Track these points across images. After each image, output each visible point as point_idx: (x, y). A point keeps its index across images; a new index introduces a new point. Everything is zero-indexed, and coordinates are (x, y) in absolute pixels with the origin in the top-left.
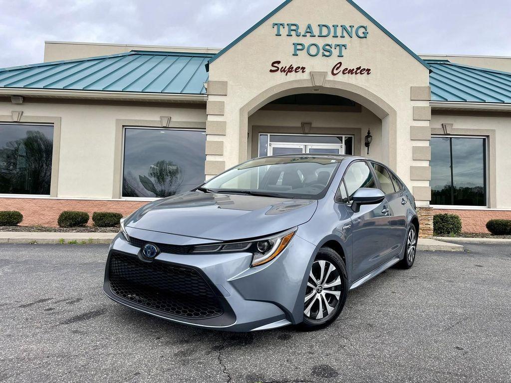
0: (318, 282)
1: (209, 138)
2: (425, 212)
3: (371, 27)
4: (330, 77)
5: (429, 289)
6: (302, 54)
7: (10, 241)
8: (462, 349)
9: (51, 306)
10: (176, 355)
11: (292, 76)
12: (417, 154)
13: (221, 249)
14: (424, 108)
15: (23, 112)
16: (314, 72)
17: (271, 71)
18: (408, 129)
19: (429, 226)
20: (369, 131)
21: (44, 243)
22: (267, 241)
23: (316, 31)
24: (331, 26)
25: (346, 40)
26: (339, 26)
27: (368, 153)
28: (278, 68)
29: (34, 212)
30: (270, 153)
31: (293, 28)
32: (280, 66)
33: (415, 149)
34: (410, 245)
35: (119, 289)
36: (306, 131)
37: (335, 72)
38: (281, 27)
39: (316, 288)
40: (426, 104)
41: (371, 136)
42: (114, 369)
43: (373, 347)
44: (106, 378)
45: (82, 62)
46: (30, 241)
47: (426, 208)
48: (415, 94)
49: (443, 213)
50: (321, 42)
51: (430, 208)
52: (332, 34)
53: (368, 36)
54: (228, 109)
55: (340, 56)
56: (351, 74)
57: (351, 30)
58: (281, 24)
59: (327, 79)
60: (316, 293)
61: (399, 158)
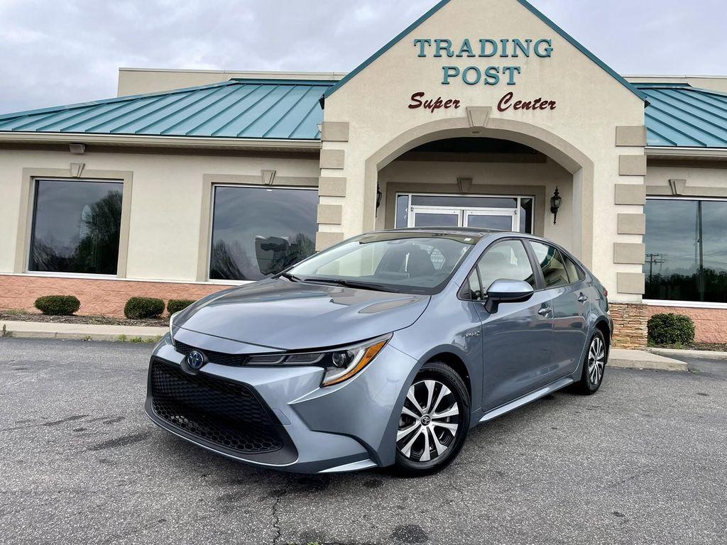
0: (424, 410)
1: (323, 201)
2: (634, 310)
3: (558, 41)
4: (496, 114)
5: (611, 426)
6: (456, 82)
7: (58, 337)
8: (622, 516)
9: (83, 426)
10: (220, 499)
11: (441, 114)
12: (623, 225)
13: (284, 360)
14: (636, 157)
15: (84, 165)
16: (472, 107)
17: (411, 107)
18: (612, 189)
19: (640, 331)
20: (557, 190)
21: (100, 340)
22: (345, 352)
23: (476, 49)
24: (497, 41)
25: (520, 61)
26: (510, 40)
27: (555, 223)
28: (421, 103)
29: (97, 298)
31: (443, 46)
32: (423, 99)
33: (621, 219)
34: (592, 359)
35: (162, 409)
36: (464, 190)
37: (503, 106)
38: (426, 44)
39: (420, 419)
40: (640, 152)
41: (560, 198)
42: (136, 512)
43: (492, 505)
44: (122, 523)
45: (165, 96)
46: (82, 337)
47: (636, 305)
48: (623, 137)
49: (666, 312)
50: (483, 65)
51: (643, 305)
52: (500, 52)
53: (552, 53)
54: (348, 161)
55: (511, 83)
56: (527, 109)
57: (528, 46)
58: (426, 41)
59: (491, 116)
60: (420, 426)
61: (597, 230)
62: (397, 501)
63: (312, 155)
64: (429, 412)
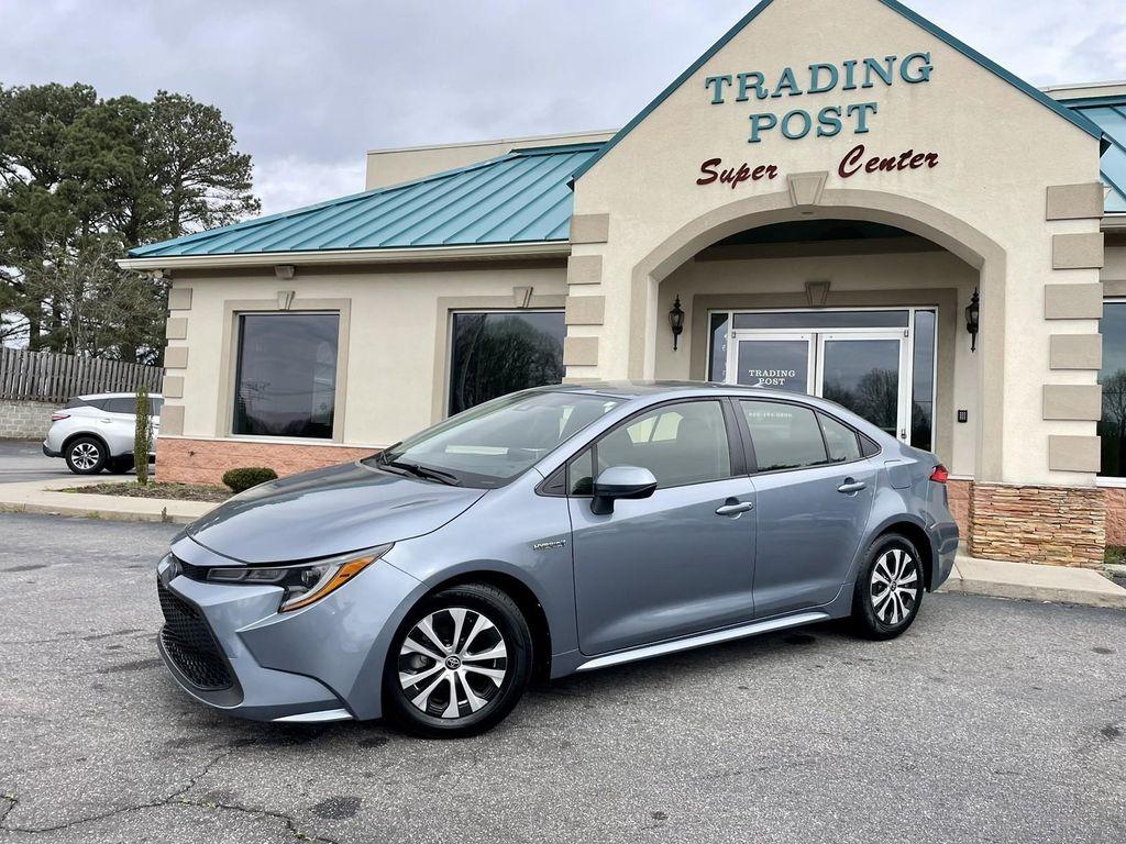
0: (447, 649)
1: (572, 332)
2: (1080, 500)
3: (941, 54)
4: (836, 182)
6: (771, 137)
8: (664, 818)
10: (169, 743)
11: (747, 188)
12: (1061, 355)
13: (245, 577)
14: (1083, 237)
15: (294, 293)
16: (795, 175)
17: (700, 182)
18: (1039, 293)
19: (1091, 536)
20: (975, 295)
22: (309, 568)
23: (803, 83)
24: (838, 65)
25: (877, 94)
27: (973, 349)
28: (716, 174)
31: (751, 83)
32: (719, 170)
33: (1056, 343)
34: (881, 584)
36: (817, 304)
37: (848, 169)
38: (724, 84)
39: (443, 660)
40: (1093, 228)
41: (980, 308)
47: (1084, 490)
48: (1059, 205)
50: (813, 106)
51: (1096, 492)
52: (842, 82)
53: (932, 76)
54: (608, 272)
55: (861, 131)
56: (888, 170)
57: (890, 67)
58: (724, 79)
59: (829, 186)
60: (444, 669)
61: (1012, 364)
62: (375, 767)
63: (558, 262)
64: (457, 652)
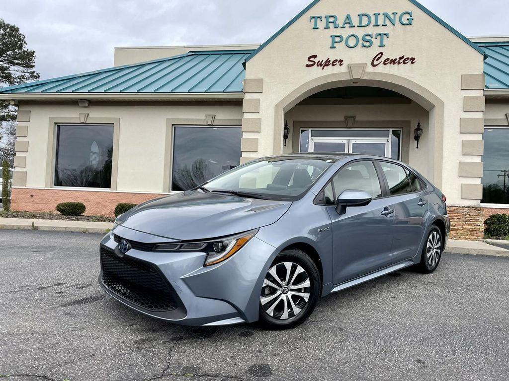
0: (283, 283)
1: (245, 136)
2: (474, 211)
3: (417, 13)
4: (370, 69)
6: (341, 46)
7: (67, 230)
8: (424, 363)
9: (63, 290)
10: (136, 342)
11: (329, 70)
12: (467, 149)
13: (180, 247)
14: (476, 98)
15: (88, 114)
16: (352, 64)
17: (307, 66)
18: (457, 122)
19: (478, 227)
20: (419, 124)
21: (94, 232)
22: (221, 242)
23: (355, 21)
24: (371, 15)
25: (389, 29)
26: (381, 14)
27: (417, 147)
28: (315, 62)
29: (98, 203)
30: (311, 149)
31: (331, 20)
32: (316, 60)
33: (465, 143)
34: (430, 248)
35: (107, 279)
36: (350, 125)
37: (375, 63)
38: (319, 19)
39: (281, 289)
40: (480, 94)
41: (421, 129)
43: (327, 351)
44: (65, 356)
45: (143, 65)
46: (82, 230)
47: (476, 208)
48: (466, 83)
49: (501, 213)
50: (360, 33)
51: (481, 208)
52: (373, 23)
53: (413, 22)
54: (263, 106)
55: (382, 46)
56: (393, 64)
57: (395, 17)
58: (319, 17)
59: (367, 71)
60: (281, 294)
61: (446, 154)
62: (259, 347)
63: (237, 103)
64: (287, 285)
